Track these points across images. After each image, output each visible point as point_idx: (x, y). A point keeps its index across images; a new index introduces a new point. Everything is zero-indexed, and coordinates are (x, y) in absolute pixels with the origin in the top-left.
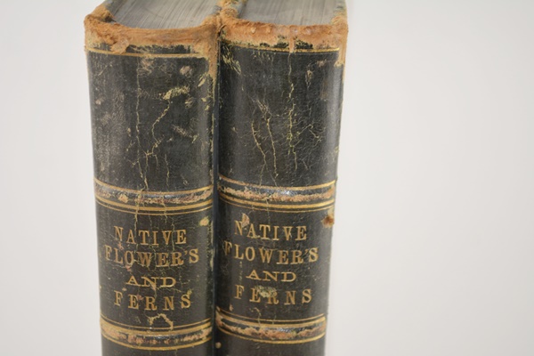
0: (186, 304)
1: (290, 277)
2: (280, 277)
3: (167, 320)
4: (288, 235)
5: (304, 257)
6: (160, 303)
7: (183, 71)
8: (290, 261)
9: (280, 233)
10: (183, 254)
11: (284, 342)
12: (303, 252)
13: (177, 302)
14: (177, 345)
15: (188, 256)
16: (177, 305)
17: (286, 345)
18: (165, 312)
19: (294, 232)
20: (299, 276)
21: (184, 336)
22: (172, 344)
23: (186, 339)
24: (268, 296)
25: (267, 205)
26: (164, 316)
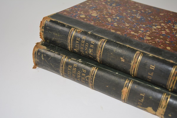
0: (85, 71)
1: (87, 45)
2: (87, 47)
3: (87, 77)
4: (78, 42)
5: (83, 40)
6: (83, 77)
7: (39, 54)
8: (83, 43)
9: (77, 43)
10: (74, 67)
11: (102, 52)
12: (82, 40)
13: (84, 73)
14: (93, 77)
15: (75, 67)
16: (85, 73)
17: (103, 51)
18: (85, 76)
19: (77, 40)
20: (87, 43)
21: (92, 75)
22: (93, 78)
23: (93, 74)
24: (91, 51)
25: (71, 44)
26: (86, 77)
